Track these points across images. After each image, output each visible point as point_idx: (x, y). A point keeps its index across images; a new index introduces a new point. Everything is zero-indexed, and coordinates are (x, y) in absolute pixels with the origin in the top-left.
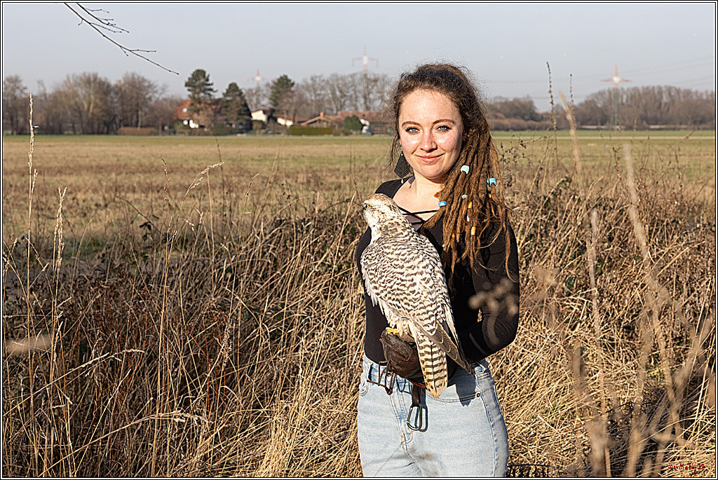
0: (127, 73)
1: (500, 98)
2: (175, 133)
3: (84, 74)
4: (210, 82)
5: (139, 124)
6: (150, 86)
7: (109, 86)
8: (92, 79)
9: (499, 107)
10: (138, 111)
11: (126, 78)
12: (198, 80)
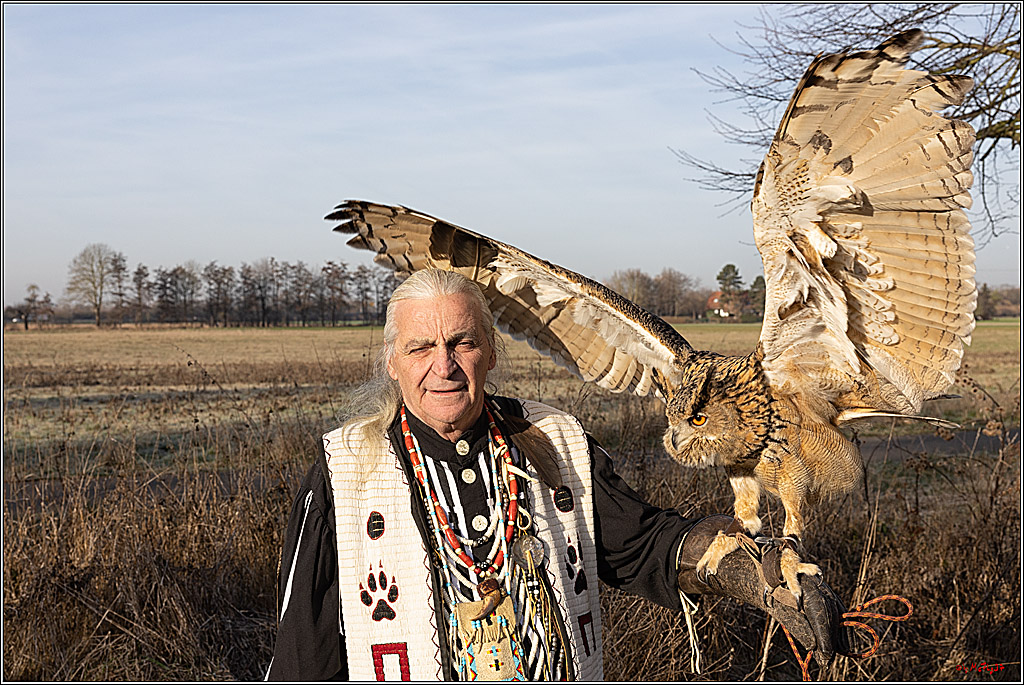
0: (665, 269)
1: (1007, 285)
2: (707, 321)
3: (629, 270)
4: (739, 275)
5: (676, 313)
6: (685, 280)
7: (650, 280)
8: (636, 274)
9: (1005, 294)
10: (674, 302)
11: (664, 274)
12: (729, 274)
